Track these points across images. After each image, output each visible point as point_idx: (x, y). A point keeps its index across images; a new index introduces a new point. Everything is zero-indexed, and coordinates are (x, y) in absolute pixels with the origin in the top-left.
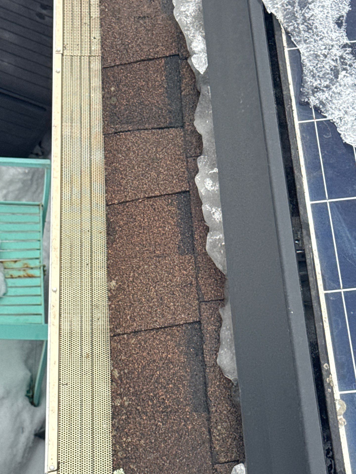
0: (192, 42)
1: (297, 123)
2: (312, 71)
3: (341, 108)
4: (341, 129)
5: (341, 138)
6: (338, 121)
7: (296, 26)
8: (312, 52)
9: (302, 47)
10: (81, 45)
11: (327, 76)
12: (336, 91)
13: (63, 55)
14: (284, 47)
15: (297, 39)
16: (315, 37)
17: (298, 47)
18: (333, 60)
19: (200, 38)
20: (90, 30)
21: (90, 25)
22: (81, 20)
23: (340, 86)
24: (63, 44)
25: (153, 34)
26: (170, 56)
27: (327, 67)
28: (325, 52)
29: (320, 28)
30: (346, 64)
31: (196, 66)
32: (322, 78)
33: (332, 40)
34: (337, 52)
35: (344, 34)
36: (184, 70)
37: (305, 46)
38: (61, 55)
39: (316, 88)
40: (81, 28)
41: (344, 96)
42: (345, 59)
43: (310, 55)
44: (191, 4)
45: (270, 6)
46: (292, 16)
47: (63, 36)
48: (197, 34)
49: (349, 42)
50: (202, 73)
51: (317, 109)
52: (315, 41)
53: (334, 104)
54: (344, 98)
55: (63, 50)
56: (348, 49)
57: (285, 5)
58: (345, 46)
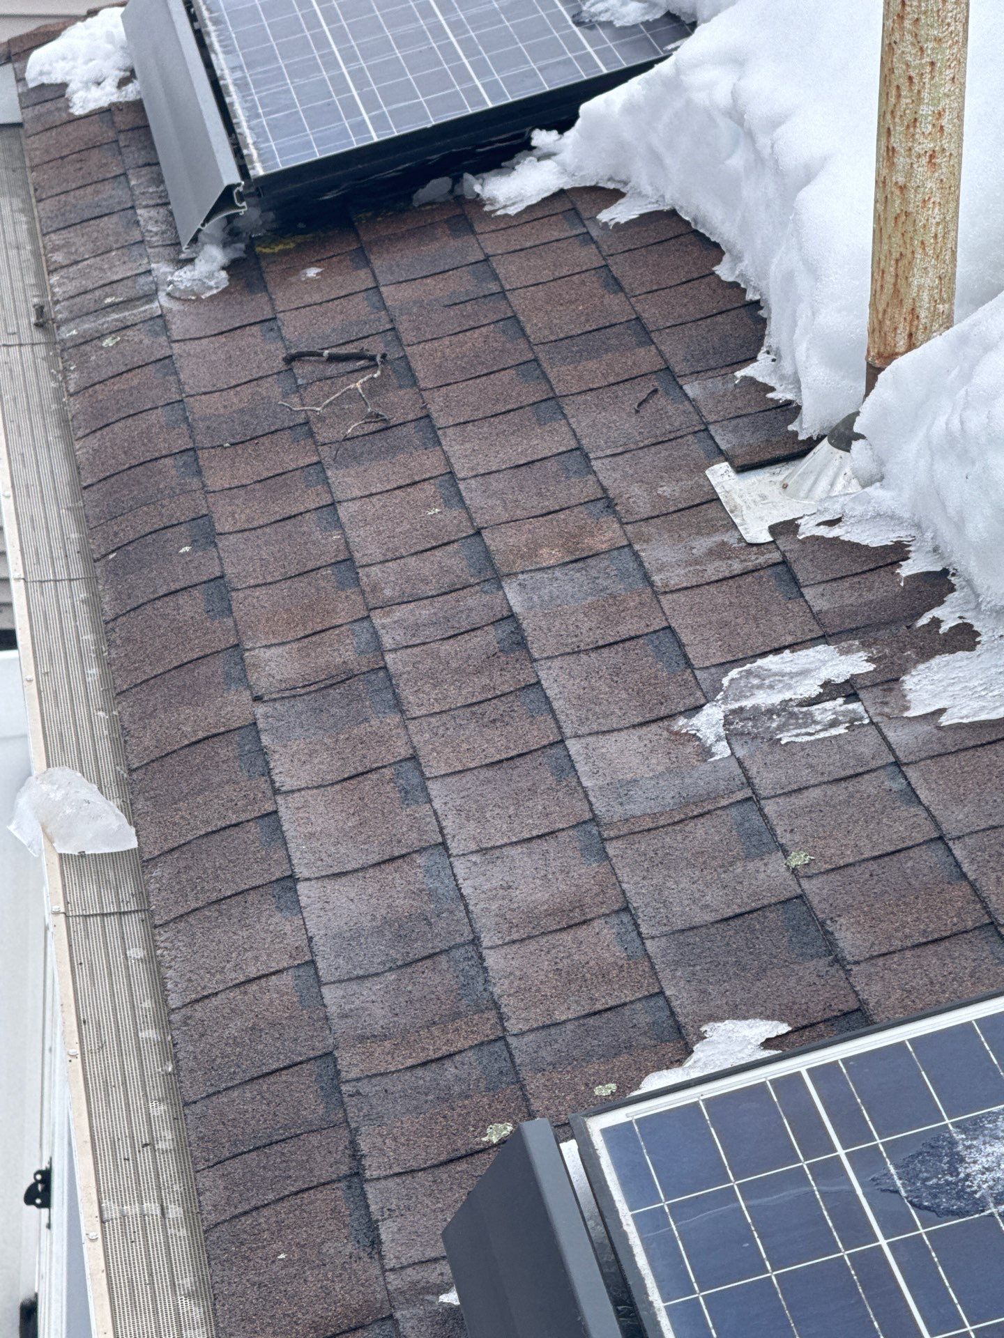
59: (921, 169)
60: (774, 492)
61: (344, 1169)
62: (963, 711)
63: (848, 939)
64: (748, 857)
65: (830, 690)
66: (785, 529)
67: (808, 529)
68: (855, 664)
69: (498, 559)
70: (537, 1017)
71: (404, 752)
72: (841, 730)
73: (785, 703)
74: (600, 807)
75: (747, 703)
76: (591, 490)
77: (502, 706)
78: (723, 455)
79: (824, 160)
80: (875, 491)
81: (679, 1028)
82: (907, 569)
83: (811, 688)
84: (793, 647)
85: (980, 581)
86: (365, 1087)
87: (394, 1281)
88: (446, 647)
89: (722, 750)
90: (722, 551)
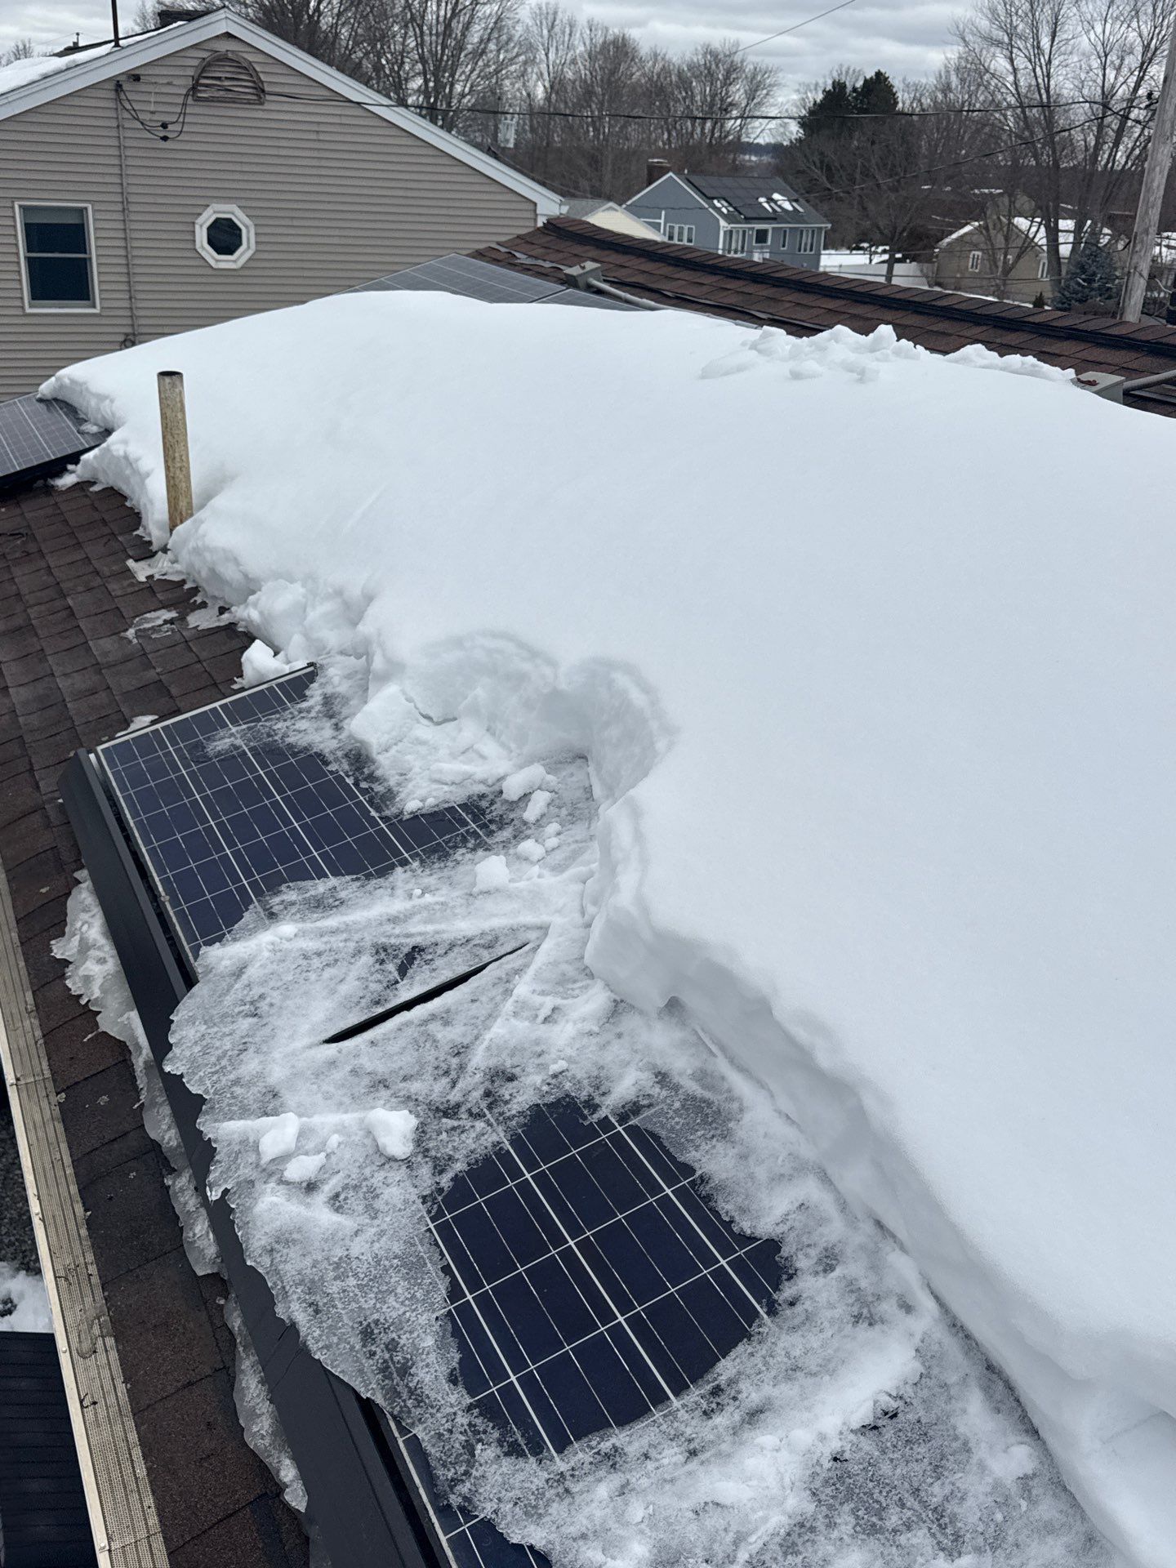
0: (278, 1471)
1: (443, 1539)
2: (441, 1459)
3: (491, 1496)
4: (501, 1526)
5: (505, 1539)
6: (493, 1516)
7: (402, 1404)
8: (433, 1433)
9: (418, 1431)
10: (133, 1524)
11: (461, 1459)
12: (478, 1474)
13: (110, 1551)
14: (396, 1438)
15: (409, 1421)
16: (431, 1410)
17: (414, 1432)
18: (461, 1433)
19: (288, 1462)
20: (140, 1499)
21: (139, 1491)
22: (125, 1488)
23: (481, 1465)
24: (107, 1534)
25: (225, 1477)
26: (255, 1500)
27: (457, 1445)
28: (448, 1426)
29: (433, 1395)
30: (479, 1433)
31: (293, 1504)
32: (456, 1463)
33: (452, 1406)
34: (462, 1420)
35: (464, 1392)
36: (280, 1512)
37: (421, 1427)
38: (107, 1553)
39: (452, 1480)
40: (127, 1500)
41: (489, 1478)
42: (475, 1426)
43: (432, 1437)
44: (264, 1418)
45: (363, 1390)
46: (393, 1394)
47: (105, 1521)
48: (283, 1455)
49: (472, 1401)
50: (303, 1511)
51: (462, 1509)
52: (432, 1415)
53: (480, 1494)
54: (491, 1480)
55: (109, 1544)
56: (474, 1411)
57: (381, 1382)
58: (469, 1408)
59: (178, 472)
60: (146, 567)
61: (28, 768)
62: (204, 625)
63: (174, 691)
64: (144, 670)
65: (166, 622)
66: (150, 577)
67: (157, 577)
68: (173, 614)
69: (65, 591)
70: (84, 720)
71: (39, 648)
72: (170, 633)
73: (153, 627)
74: (99, 659)
75: (142, 627)
76: (91, 569)
77: (68, 633)
78: (131, 557)
79: (153, 470)
80: (175, 565)
81: (126, 720)
82: (186, 587)
83: (160, 622)
84: (154, 610)
85: (207, 589)
86: (33, 744)
87: (44, 798)
88: (50, 618)
89: (135, 641)
90: (132, 585)
